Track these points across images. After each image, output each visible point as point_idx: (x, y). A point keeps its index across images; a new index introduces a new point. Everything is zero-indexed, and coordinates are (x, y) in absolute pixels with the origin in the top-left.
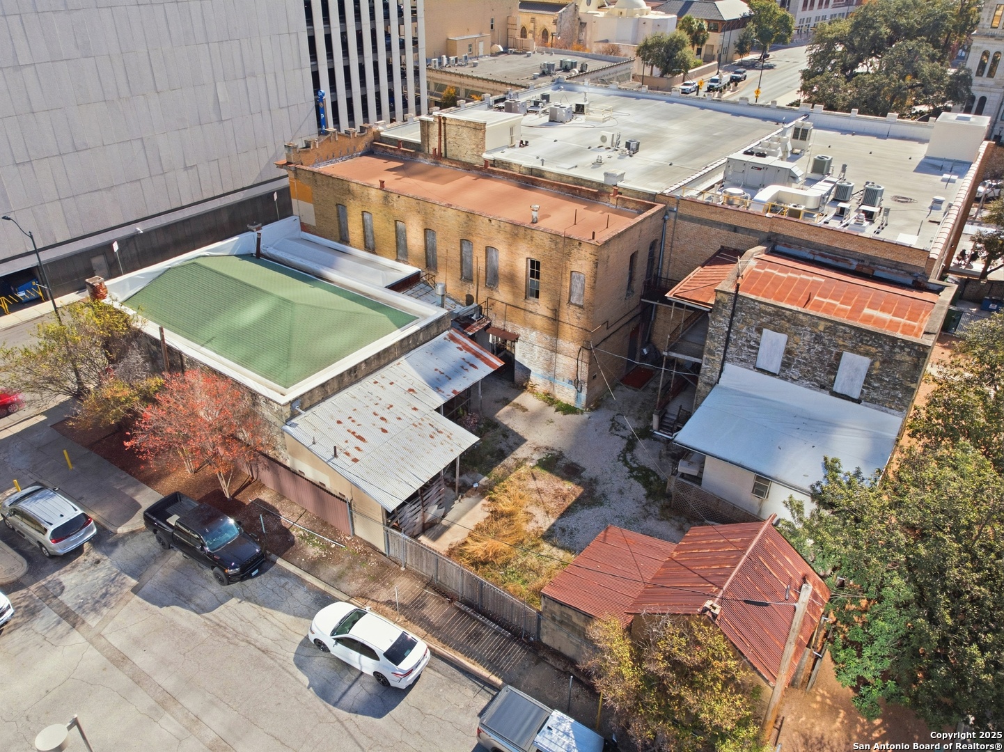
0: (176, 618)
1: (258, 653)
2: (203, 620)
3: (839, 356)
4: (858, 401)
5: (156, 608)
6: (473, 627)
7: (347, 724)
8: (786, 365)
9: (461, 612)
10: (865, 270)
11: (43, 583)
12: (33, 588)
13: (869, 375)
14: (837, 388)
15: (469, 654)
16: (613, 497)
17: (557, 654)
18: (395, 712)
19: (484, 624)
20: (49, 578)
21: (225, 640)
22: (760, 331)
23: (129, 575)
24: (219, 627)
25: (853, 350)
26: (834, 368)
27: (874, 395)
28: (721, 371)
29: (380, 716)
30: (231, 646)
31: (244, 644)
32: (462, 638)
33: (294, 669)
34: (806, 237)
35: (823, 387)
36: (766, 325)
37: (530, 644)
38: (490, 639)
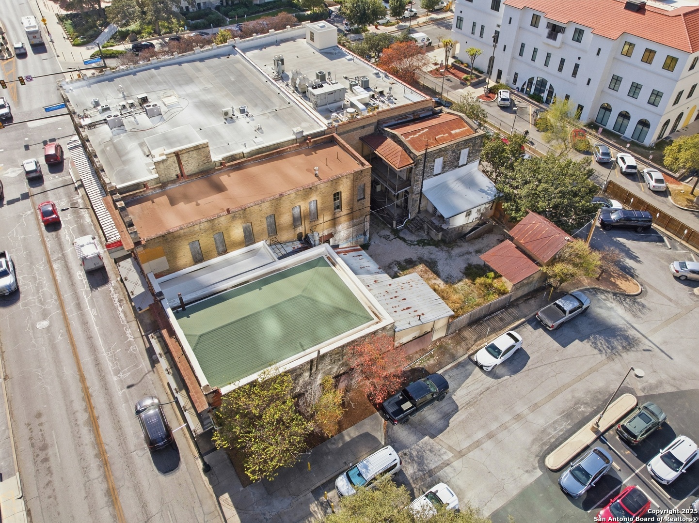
0: (458, 420)
1: (488, 391)
2: (463, 410)
3: (460, 153)
4: (467, 164)
5: (448, 429)
6: (497, 318)
7: (530, 368)
8: (443, 168)
9: (488, 320)
10: (416, 117)
11: (411, 481)
12: (414, 486)
13: (469, 153)
14: (460, 165)
15: (509, 324)
16: (433, 257)
17: (517, 300)
18: (528, 352)
19: (496, 315)
20: (409, 478)
21: (478, 402)
22: (434, 161)
23: (420, 440)
24: (469, 404)
25: (465, 148)
26: (459, 158)
27: (471, 159)
28: (422, 185)
29: (529, 358)
30: (482, 400)
31: (482, 395)
32: (501, 324)
33: (500, 380)
34: (390, 115)
35: (456, 167)
36: (436, 158)
37: (509, 306)
38: (505, 316)
